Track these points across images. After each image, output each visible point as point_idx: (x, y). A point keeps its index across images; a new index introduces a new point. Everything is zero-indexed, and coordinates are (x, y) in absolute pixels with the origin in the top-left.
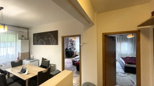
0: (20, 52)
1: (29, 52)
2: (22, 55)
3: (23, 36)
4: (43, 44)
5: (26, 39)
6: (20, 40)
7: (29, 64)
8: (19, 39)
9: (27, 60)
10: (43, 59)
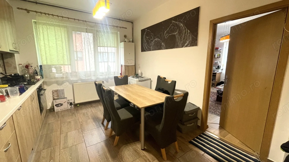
0: (123, 64)
1: (135, 65)
2: (125, 69)
3: (125, 36)
4: (160, 48)
5: (130, 42)
6: (123, 43)
7: (137, 84)
8: (121, 42)
9: (133, 77)
10: (159, 78)
